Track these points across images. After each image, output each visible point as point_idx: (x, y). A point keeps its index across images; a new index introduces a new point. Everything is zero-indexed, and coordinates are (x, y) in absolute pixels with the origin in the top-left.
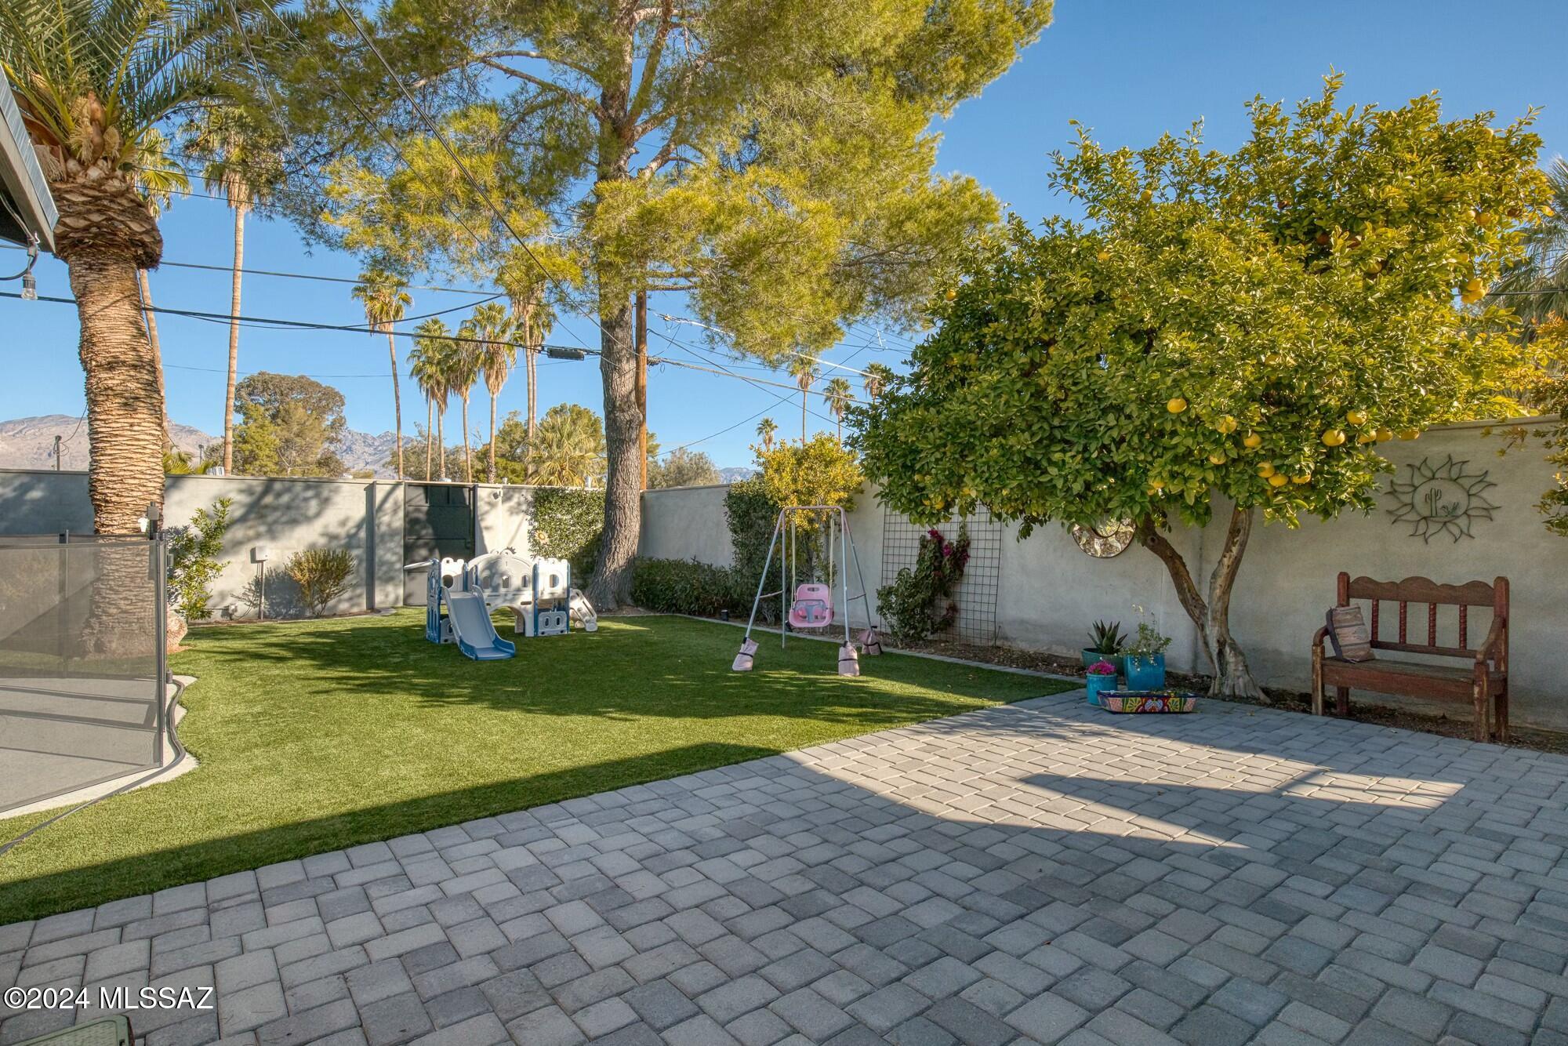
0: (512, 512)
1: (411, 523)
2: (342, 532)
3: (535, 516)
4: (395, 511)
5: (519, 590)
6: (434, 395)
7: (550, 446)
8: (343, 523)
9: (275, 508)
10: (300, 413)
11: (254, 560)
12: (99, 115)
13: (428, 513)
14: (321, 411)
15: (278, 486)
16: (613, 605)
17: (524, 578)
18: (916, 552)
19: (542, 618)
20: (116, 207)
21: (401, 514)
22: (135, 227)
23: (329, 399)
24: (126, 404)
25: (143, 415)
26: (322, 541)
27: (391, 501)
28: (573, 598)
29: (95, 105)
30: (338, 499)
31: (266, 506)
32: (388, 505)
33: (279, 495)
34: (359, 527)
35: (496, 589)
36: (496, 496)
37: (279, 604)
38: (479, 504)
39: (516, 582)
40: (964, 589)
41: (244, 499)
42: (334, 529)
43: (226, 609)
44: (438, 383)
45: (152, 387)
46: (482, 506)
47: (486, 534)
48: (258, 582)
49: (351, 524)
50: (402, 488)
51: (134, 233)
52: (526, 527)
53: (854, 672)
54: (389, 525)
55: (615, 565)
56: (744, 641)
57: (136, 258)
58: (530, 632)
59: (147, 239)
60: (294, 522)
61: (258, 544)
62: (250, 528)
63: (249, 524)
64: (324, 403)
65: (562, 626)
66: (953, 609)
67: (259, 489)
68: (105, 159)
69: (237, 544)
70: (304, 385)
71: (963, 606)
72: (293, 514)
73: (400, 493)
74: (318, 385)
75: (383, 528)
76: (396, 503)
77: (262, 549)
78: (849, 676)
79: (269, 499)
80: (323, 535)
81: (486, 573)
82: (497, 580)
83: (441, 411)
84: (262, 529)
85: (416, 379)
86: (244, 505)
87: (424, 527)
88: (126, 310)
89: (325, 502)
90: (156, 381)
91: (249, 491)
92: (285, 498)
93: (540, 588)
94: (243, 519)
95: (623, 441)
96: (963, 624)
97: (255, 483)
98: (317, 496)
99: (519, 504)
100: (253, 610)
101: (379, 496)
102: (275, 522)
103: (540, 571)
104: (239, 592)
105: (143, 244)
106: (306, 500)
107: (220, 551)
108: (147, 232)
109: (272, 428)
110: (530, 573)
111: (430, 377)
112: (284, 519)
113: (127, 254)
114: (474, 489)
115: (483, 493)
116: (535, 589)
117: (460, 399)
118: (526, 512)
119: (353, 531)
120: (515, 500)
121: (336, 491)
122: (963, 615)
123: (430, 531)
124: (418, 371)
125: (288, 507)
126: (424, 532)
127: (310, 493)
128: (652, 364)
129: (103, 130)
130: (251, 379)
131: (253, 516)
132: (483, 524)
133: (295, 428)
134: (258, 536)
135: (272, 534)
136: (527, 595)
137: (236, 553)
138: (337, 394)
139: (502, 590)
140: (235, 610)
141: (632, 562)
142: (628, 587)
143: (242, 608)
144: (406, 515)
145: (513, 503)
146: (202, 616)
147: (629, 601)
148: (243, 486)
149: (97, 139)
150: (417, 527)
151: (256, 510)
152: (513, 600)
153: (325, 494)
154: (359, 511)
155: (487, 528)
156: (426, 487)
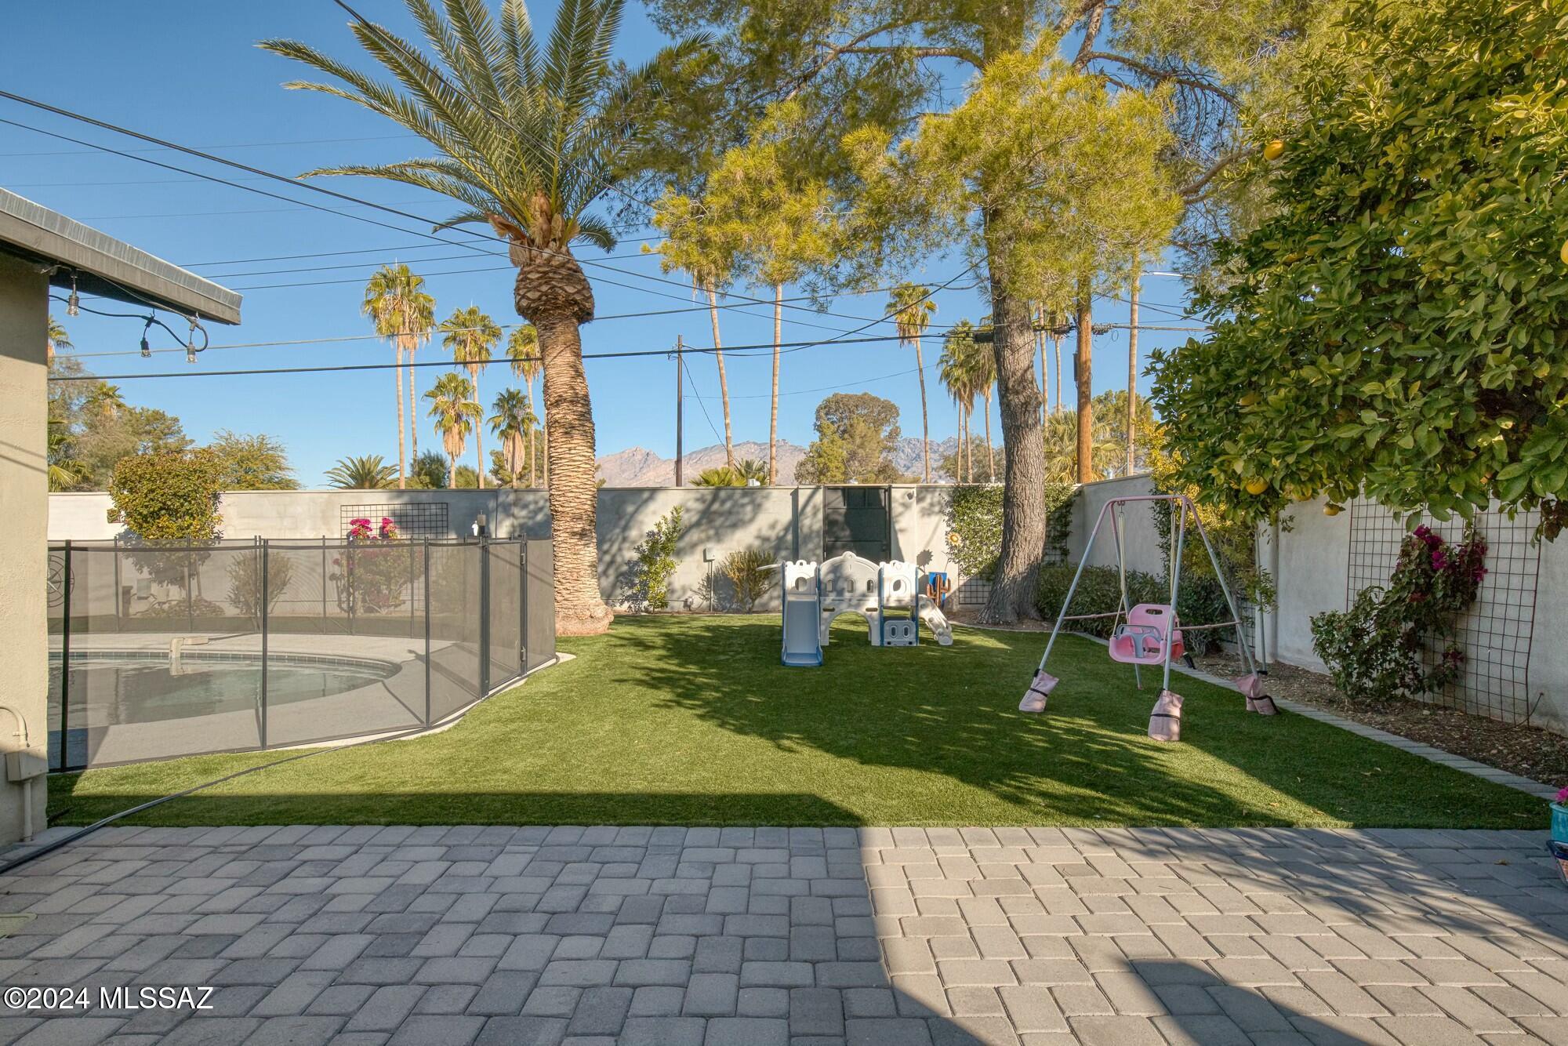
0: (927, 513)
1: (830, 523)
2: (773, 534)
3: (952, 517)
4: (815, 514)
5: (864, 595)
6: (961, 398)
7: (1062, 439)
8: (773, 526)
9: (721, 514)
10: (861, 428)
11: (705, 560)
12: (545, 207)
13: (846, 515)
14: (878, 423)
15: (723, 494)
16: (1012, 618)
17: (869, 582)
18: (1395, 562)
19: (887, 628)
20: (557, 276)
21: (820, 516)
22: (570, 290)
23: (888, 411)
24: (566, 433)
25: (578, 440)
26: (757, 543)
27: (811, 504)
28: (924, 606)
29: (542, 200)
30: (768, 505)
31: (715, 512)
32: (809, 509)
33: (723, 502)
34: (786, 530)
35: (840, 593)
36: (910, 496)
37: (725, 599)
38: (893, 505)
39: (861, 587)
40: (1473, 625)
41: (699, 506)
42: (766, 532)
43: (686, 601)
44: (965, 385)
45: (586, 416)
46: (896, 508)
47: (900, 536)
48: (708, 578)
49: (780, 527)
50: (821, 491)
51: (569, 294)
52: (944, 528)
53: (1169, 735)
54: (810, 527)
55: (1014, 572)
56: (1036, 674)
57: (575, 314)
58: (875, 641)
59: (578, 298)
60: (735, 526)
61: (709, 545)
62: (703, 531)
63: (703, 527)
64: (883, 415)
65: (911, 637)
66: (1459, 656)
67: (709, 497)
68: (554, 240)
69: (694, 546)
70: (864, 401)
71: (1472, 652)
72: (733, 519)
73: (819, 498)
74: (878, 400)
75: (806, 530)
76: (815, 507)
77: (710, 549)
78: (1158, 739)
79: (716, 506)
80: (758, 537)
81: (831, 576)
82: (842, 584)
83: (968, 412)
84: (712, 532)
85: (944, 383)
86: (699, 512)
87: (843, 529)
88: (568, 357)
89: (757, 507)
90: (589, 412)
91: (701, 500)
92: (728, 505)
93: (886, 594)
94: (698, 524)
95: (1018, 428)
96: (1471, 682)
97: (706, 492)
98: (752, 502)
99: (932, 505)
100: (705, 603)
101: (802, 501)
102: (721, 526)
103: (885, 575)
104: (696, 587)
105: (576, 303)
106: (743, 505)
107: (679, 553)
108: (578, 292)
109: (840, 442)
110: (875, 578)
111: (957, 380)
112: (728, 523)
113: (568, 312)
114: (889, 490)
115: (897, 494)
116: (880, 594)
117: (983, 398)
118: (941, 512)
119: (782, 534)
120: (928, 500)
121: (766, 497)
122: (1472, 667)
123: (848, 533)
124: (946, 375)
125: (730, 512)
126: (842, 534)
127: (746, 500)
128: (1101, 332)
129: (549, 220)
130: (828, 401)
131: (704, 521)
132: (897, 527)
133: (858, 441)
134: (708, 539)
135: (718, 538)
136: (872, 602)
137: (692, 553)
138: (893, 405)
139: (847, 595)
140: (692, 603)
141: (1035, 569)
142: (1032, 597)
143: (697, 601)
144: (826, 518)
145: (925, 504)
146: (662, 606)
147: (1033, 613)
148: (698, 495)
149: (545, 227)
150: (835, 529)
151: (707, 516)
152: (858, 606)
153: (758, 500)
154: (786, 516)
155: (902, 531)
156: (844, 489)
